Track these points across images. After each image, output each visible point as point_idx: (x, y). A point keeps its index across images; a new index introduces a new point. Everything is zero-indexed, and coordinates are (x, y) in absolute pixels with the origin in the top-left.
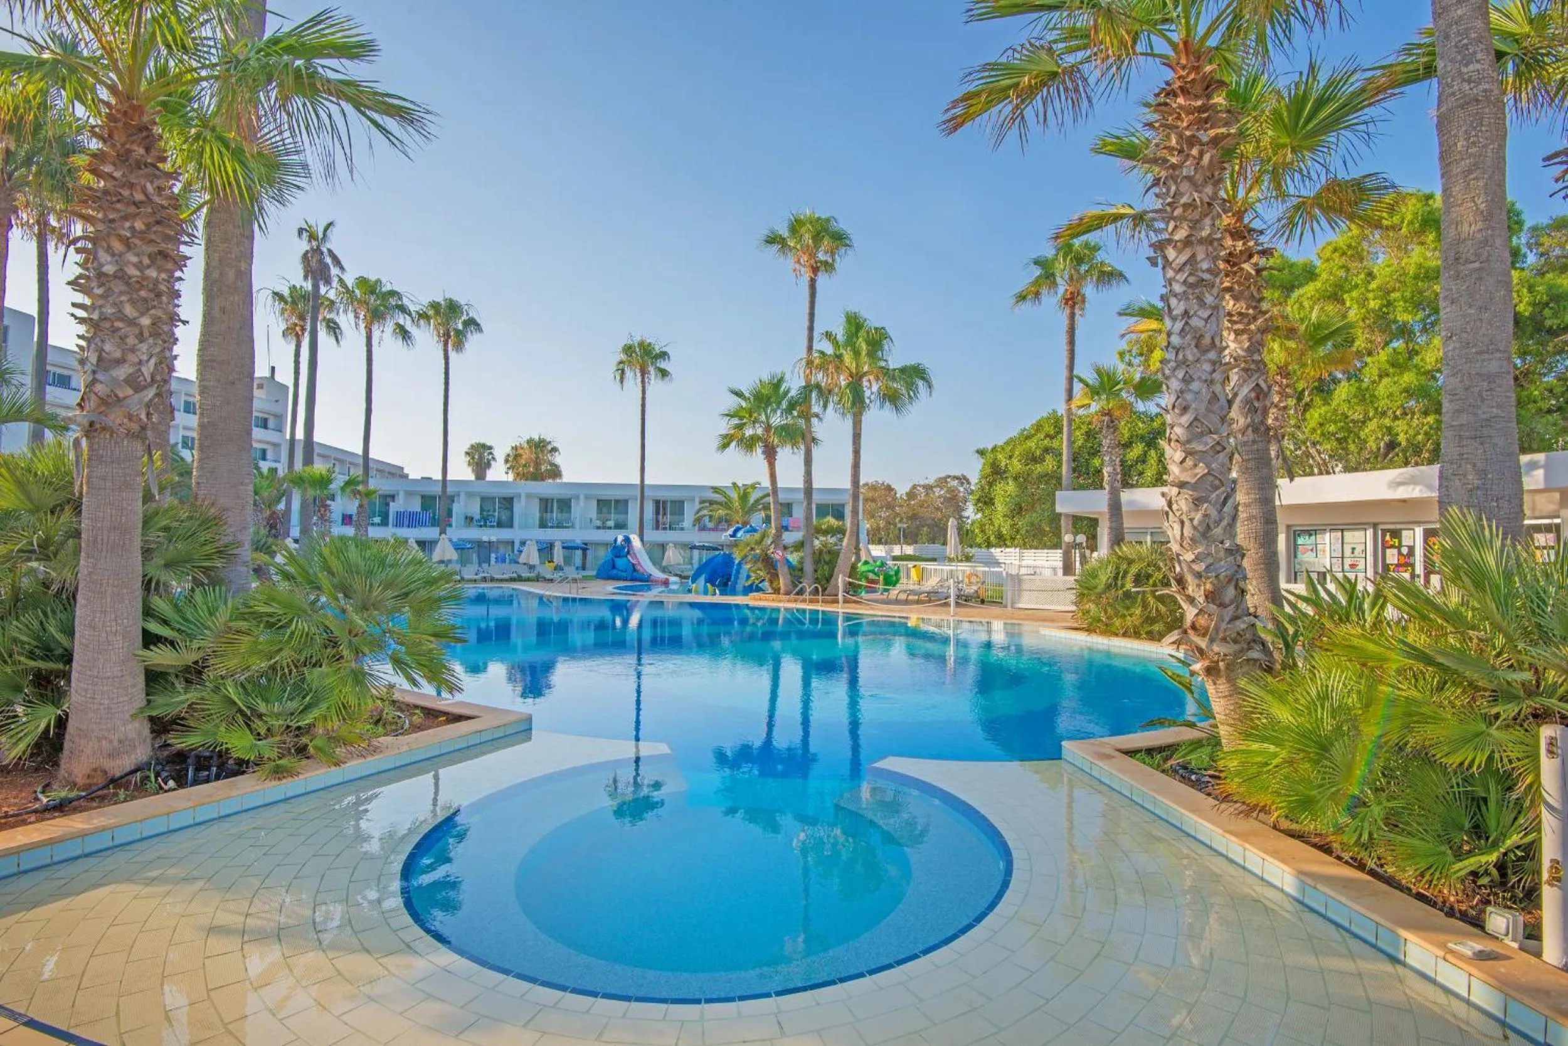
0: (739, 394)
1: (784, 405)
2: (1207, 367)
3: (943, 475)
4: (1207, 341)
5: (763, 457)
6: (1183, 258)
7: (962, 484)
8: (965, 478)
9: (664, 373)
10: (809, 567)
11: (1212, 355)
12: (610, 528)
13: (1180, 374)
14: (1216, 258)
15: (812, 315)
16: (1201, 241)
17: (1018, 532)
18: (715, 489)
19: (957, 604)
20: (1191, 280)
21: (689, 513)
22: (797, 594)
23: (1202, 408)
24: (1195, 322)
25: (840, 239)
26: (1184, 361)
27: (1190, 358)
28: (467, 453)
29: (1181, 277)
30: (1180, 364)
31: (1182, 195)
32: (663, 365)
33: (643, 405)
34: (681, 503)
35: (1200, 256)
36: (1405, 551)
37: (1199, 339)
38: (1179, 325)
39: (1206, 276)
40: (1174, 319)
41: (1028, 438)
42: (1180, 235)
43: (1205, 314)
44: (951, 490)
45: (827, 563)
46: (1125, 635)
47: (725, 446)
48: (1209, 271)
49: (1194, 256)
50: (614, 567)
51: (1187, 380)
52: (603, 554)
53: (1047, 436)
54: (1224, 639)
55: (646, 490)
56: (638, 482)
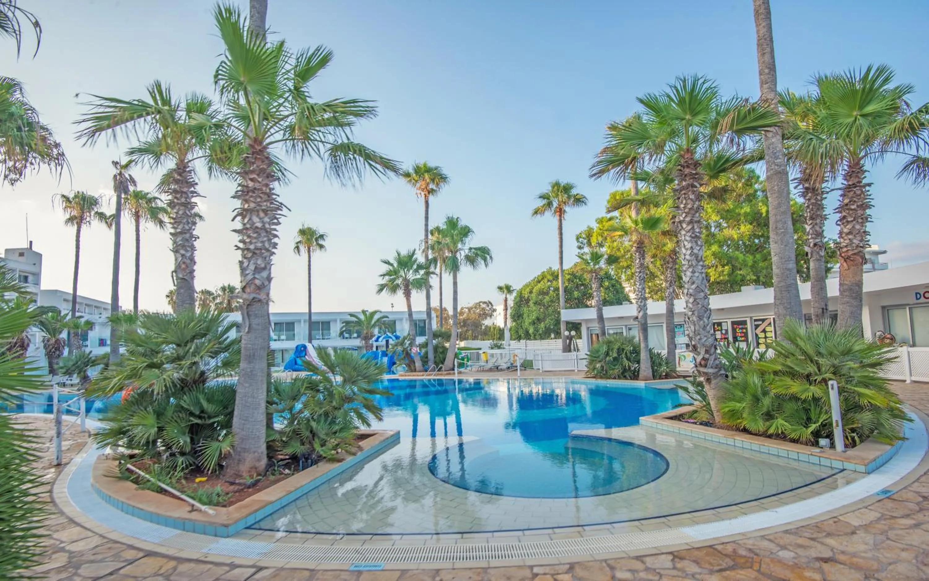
0: (387, 263)
1: (415, 267)
2: (700, 267)
3: (478, 301)
4: (700, 258)
5: (403, 296)
6: (689, 227)
7: (488, 306)
8: (490, 303)
9: (321, 247)
10: (431, 356)
11: (701, 263)
12: (283, 340)
13: (691, 270)
14: (701, 228)
15: (427, 218)
16: (696, 222)
17: (537, 331)
18: (351, 315)
19: (521, 370)
20: (693, 235)
21: (335, 328)
22: (438, 371)
23: (700, 282)
24: (695, 251)
25: (443, 178)
26: (692, 265)
27: (694, 264)
28: (167, 296)
29: (689, 234)
30: (690, 266)
31: (688, 204)
32: (321, 242)
33: (309, 265)
34: (328, 323)
35: (696, 227)
36: (724, 332)
37: (697, 257)
38: (689, 252)
39: (698, 234)
40: (687, 249)
41: (539, 282)
42: (688, 219)
43: (698, 248)
44: (483, 309)
45: (441, 353)
46: (615, 378)
47: (381, 290)
48: (699, 232)
49: (693, 227)
50: (296, 363)
51: (693, 272)
52: (289, 357)
53: (549, 281)
54: (712, 367)
55: (312, 315)
56: (307, 311)
